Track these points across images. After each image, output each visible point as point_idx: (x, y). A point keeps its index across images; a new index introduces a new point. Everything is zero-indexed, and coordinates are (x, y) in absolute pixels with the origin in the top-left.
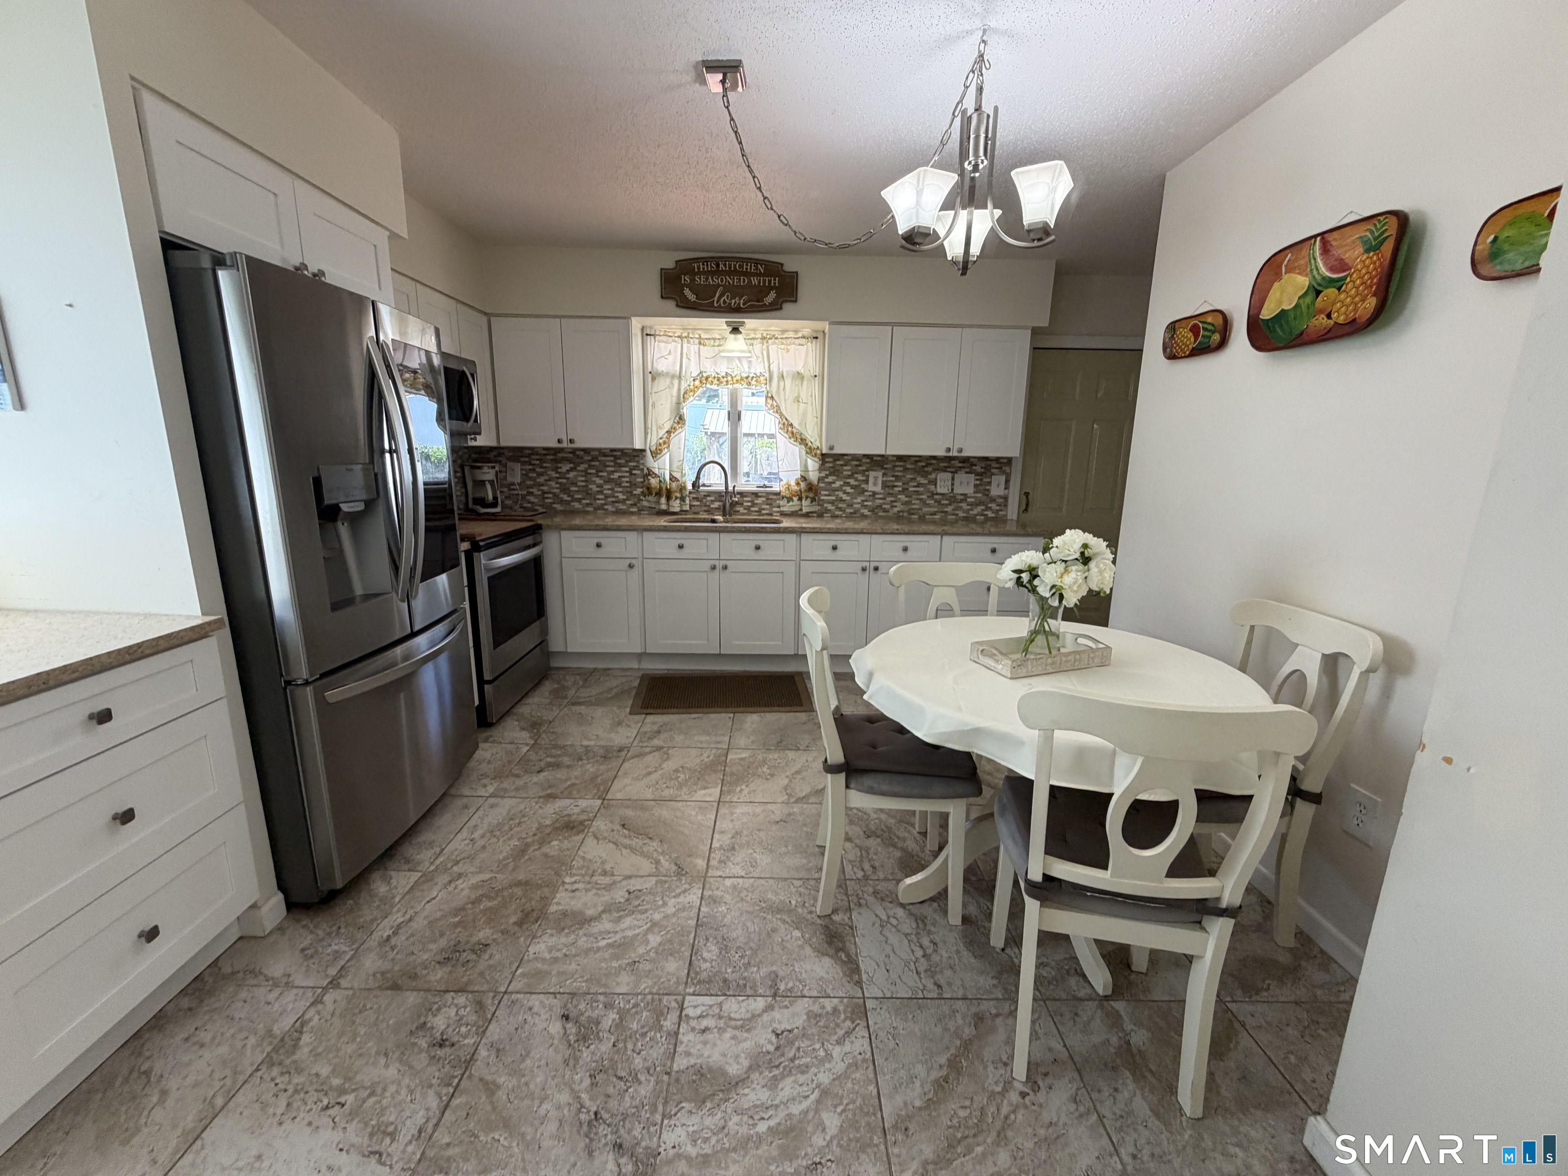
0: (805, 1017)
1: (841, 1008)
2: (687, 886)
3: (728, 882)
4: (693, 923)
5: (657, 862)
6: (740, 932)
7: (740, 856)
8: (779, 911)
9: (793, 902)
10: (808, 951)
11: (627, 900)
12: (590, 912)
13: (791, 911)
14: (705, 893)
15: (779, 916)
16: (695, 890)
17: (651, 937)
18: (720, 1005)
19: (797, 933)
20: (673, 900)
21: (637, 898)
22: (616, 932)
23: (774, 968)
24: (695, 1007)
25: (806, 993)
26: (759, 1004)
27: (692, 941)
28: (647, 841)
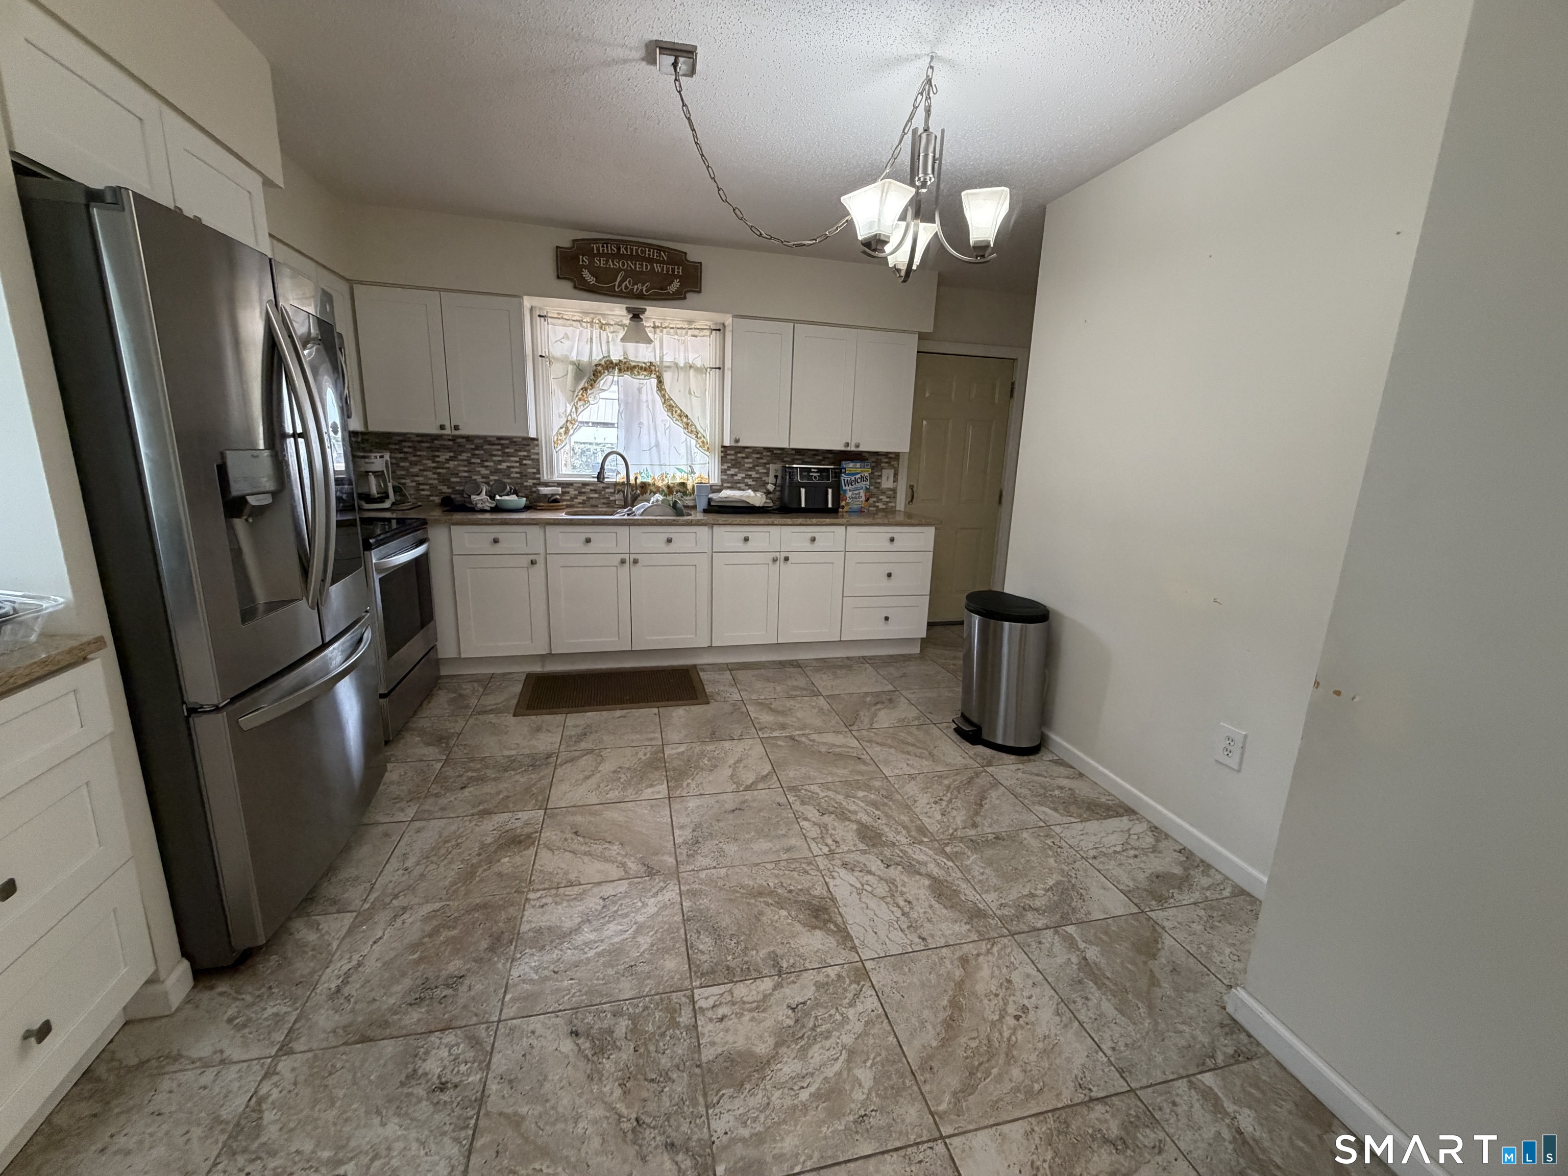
0: (814, 988)
1: (844, 974)
2: (662, 884)
3: (703, 875)
4: (678, 918)
5: (624, 865)
6: (728, 921)
7: (708, 846)
8: (760, 894)
9: (771, 884)
10: (798, 927)
11: (604, 907)
12: (568, 925)
13: (772, 892)
14: (682, 888)
15: (762, 900)
16: (671, 887)
17: (641, 939)
18: (731, 992)
19: (784, 913)
20: (653, 900)
21: (614, 903)
22: (602, 941)
23: (772, 949)
24: (707, 998)
25: (808, 965)
26: (767, 984)
27: (684, 937)
28: (607, 845)
